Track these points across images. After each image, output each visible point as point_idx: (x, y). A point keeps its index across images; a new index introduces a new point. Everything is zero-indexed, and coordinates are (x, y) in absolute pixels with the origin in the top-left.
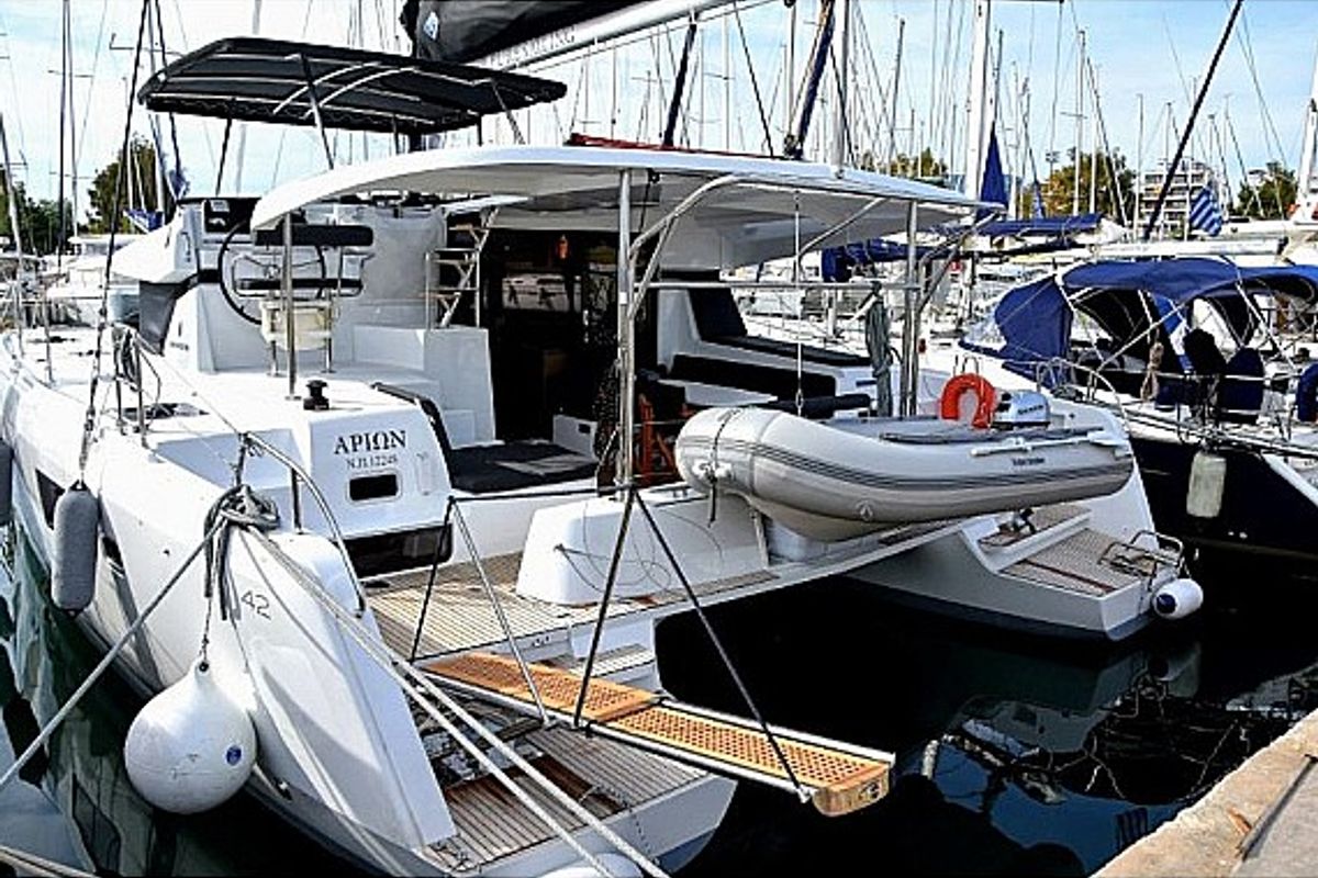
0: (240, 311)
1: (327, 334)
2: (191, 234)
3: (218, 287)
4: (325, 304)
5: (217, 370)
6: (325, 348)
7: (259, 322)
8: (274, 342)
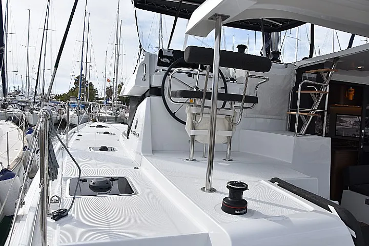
0: (173, 115)
1: (229, 134)
2: (148, 65)
3: (161, 98)
4: (230, 113)
5: (154, 151)
6: (226, 143)
7: (185, 123)
8: (193, 137)
